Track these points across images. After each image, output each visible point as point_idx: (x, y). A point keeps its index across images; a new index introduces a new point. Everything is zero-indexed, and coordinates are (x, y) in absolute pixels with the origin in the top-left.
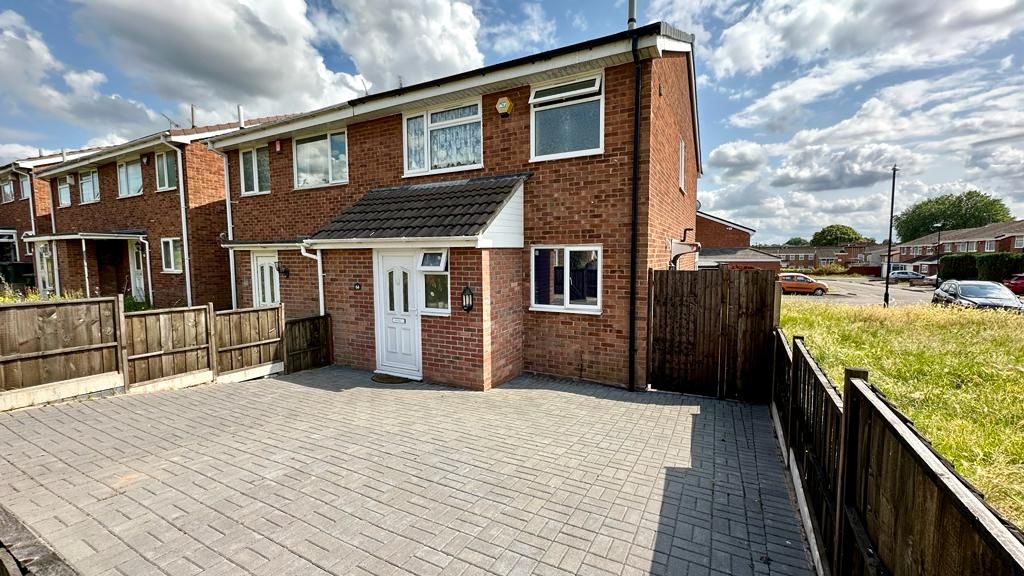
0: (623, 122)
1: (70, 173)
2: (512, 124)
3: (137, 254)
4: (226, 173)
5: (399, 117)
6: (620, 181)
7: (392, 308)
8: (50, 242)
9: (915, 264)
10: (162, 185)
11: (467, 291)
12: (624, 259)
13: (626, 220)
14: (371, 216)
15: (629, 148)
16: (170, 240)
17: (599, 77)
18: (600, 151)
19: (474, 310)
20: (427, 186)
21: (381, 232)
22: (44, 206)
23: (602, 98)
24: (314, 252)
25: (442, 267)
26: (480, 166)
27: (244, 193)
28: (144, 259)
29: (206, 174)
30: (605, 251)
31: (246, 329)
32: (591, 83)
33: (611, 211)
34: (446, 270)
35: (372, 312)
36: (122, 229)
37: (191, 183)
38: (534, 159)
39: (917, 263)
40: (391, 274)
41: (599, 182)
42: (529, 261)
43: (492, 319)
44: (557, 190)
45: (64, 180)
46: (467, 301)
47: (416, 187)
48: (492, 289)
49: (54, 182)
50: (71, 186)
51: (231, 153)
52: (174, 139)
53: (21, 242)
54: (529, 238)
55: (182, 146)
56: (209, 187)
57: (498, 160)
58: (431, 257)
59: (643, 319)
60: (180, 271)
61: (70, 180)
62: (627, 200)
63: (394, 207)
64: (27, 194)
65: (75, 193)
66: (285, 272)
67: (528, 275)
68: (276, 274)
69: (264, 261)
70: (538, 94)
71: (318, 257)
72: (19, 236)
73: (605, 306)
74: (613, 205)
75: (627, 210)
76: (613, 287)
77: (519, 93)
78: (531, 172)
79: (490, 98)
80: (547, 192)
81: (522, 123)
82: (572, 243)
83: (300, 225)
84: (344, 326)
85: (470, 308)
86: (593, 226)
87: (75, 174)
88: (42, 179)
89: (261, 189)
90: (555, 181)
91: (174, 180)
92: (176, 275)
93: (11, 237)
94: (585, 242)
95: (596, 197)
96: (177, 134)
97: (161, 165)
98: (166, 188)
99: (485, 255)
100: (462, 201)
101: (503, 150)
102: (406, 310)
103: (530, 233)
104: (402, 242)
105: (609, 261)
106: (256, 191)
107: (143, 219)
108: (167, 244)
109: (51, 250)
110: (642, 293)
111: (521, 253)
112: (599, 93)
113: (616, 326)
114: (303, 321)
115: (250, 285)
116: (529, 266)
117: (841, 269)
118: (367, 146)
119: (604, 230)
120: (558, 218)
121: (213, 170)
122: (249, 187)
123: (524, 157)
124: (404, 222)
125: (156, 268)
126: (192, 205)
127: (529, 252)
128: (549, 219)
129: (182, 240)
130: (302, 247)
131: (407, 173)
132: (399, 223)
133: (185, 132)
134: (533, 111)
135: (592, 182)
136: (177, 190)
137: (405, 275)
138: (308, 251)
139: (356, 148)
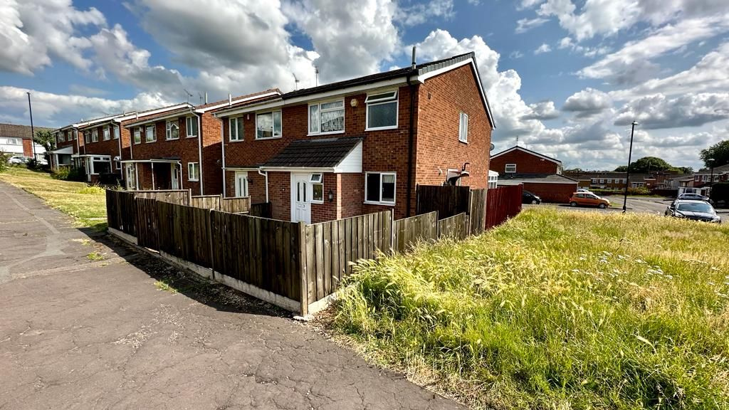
0: (407, 113)
1: (141, 126)
2: (358, 112)
3: (175, 170)
4: (222, 129)
5: (307, 105)
6: (404, 142)
7: (299, 200)
8: (134, 163)
9: (702, 189)
10: (189, 134)
11: (331, 192)
12: (405, 179)
13: (407, 161)
14: (291, 155)
15: (408, 126)
16: (193, 163)
17: (396, 91)
18: (396, 127)
19: (334, 201)
20: (318, 140)
21: (294, 164)
22: (126, 143)
23: (398, 101)
24: (264, 172)
25: (320, 181)
26: (343, 132)
27: (231, 140)
28: (179, 173)
29: (211, 128)
30: (397, 176)
31: (235, 207)
32: (392, 95)
33: (401, 156)
34: (322, 182)
35: (290, 201)
36: (168, 157)
37: (204, 133)
38: (367, 129)
39: (705, 188)
40: (299, 184)
41: (396, 142)
42: (364, 179)
43: (342, 206)
44: (377, 145)
45: (138, 129)
46: (330, 197)
47: (313, 141)
48: (342, 192)
49: (132, 130)
50: (141, 133)
51: (225, 120)
52: (197, 111)
53: (113, 162)
54: (364, 168)
55: (200, 114)
56: (213, 135)
57: (351, 129)
58: (315, 177)
59: (413, 208)
60: (197, 180)
61: (141, 130)
62: (407, 151)
63: (302, 151)
64: (117, 136)
65: (143, 135)
66: (251, 182)
67: (364, 186)
68: (247, 182)
69: (241, 176)
70: (370, 98)
71: (266, 175)
72: (112, 158)
73: (397, 202)
74: (402, 154)
75: (407, 156)
76: (400, 193)
77: (361, 97)
78: (366, 137)
79: (348, 98)
80: (373, 146)
81: (363, 112)
82: (383, 171)
83: (258, 158)
84: (277, 208)
85: (331, 200)
86: (392, 163)
87: (144, 127)
88: (127, 128)
89: (239, 139)
90: (377, 141)
91: (195, 132)
92: (196, 182)
93: (108, 159)
94: (389, 171)
95: (394, 149)
96: (198, 108)
97: (189, 125)
98: (191, 136)
99: (339, 176)
100: (332, 150)
101: (354, 124)
102: (305, 201)
103: (365, 166)
104: (303, 169)
105: (399, 180)
106: (237, 140)
107: (179, 152)
108: (191, 165)
109: (135, 167)
110: (413, 196)
111: (360, 176)
112: (396, 99)
113: (401, 211)
114: (259, 205)
115: (234, 187)
116: (364, 182)
117: (646, 191)
118: (291, 119)
119: (397, 165)
120: (377, 159)
121: (215, 126)
122: (234, 137)
123: (363, 128)
124: (304, 160)
125: (186, 178)
126: (204, 146)
127: (365, 175)
128: (374, 159)
129: (199, 164)
130: (259, 170)
131: (310, 134)
132: (302, 160)
133: (201, 107)
134: (367, 106)
135: (393, 142)
136: (197, 137)
137: (304, 184)
138: (262, 172)
139: (286, 120)
